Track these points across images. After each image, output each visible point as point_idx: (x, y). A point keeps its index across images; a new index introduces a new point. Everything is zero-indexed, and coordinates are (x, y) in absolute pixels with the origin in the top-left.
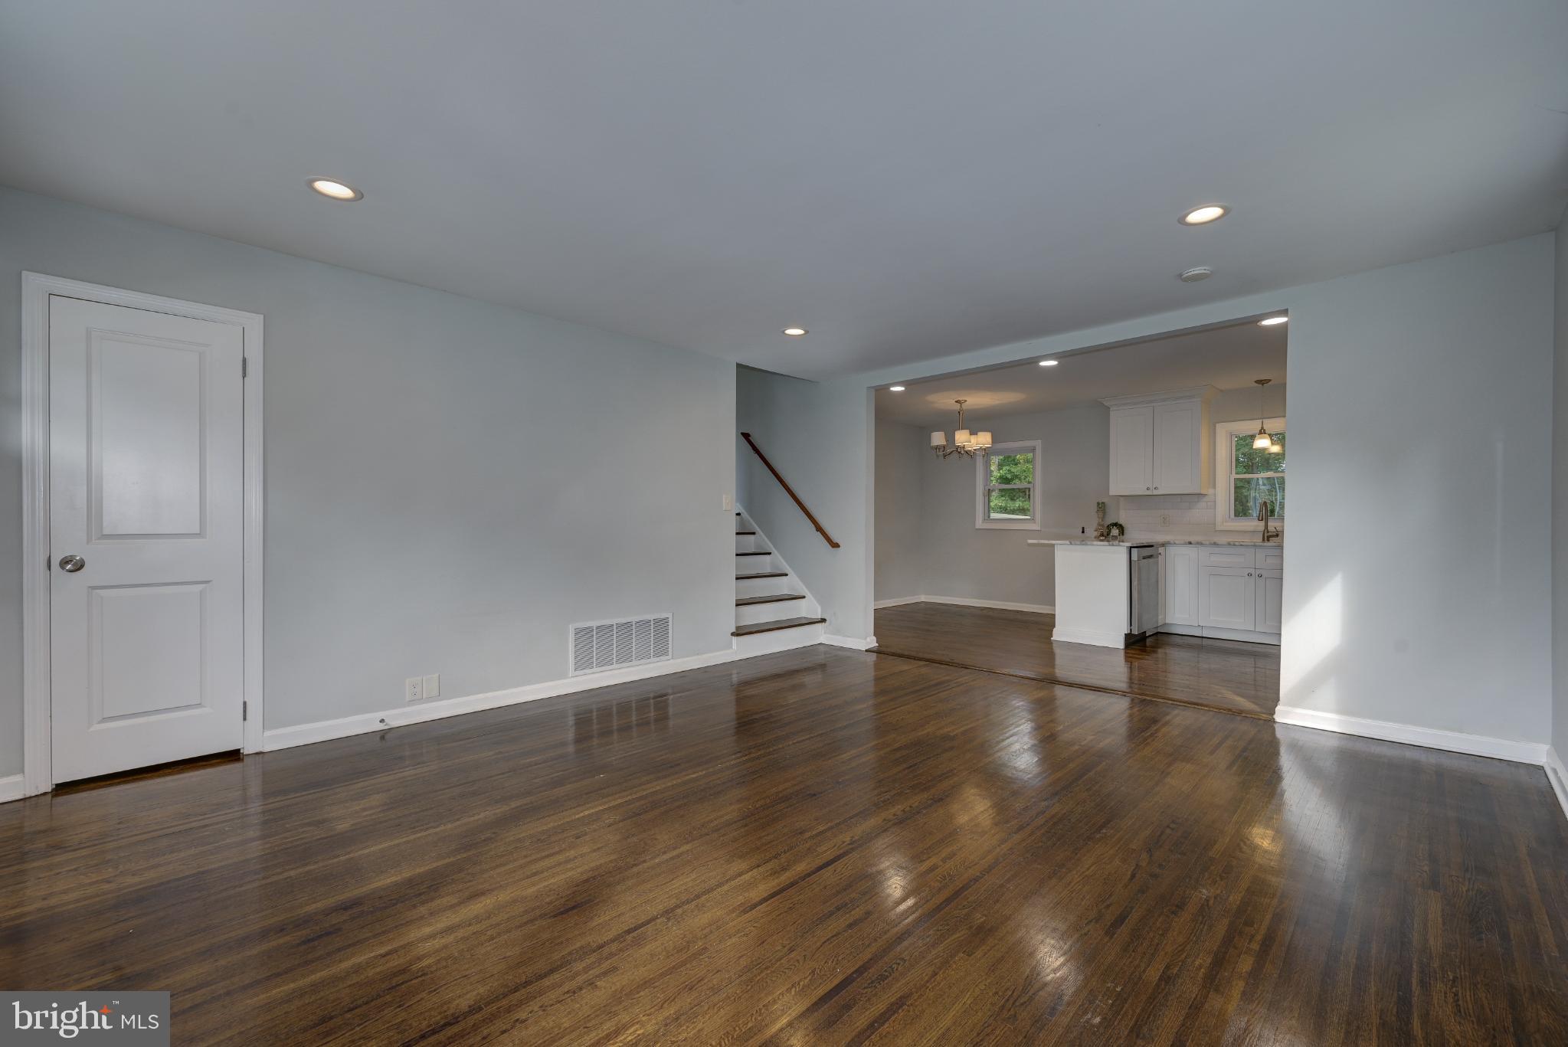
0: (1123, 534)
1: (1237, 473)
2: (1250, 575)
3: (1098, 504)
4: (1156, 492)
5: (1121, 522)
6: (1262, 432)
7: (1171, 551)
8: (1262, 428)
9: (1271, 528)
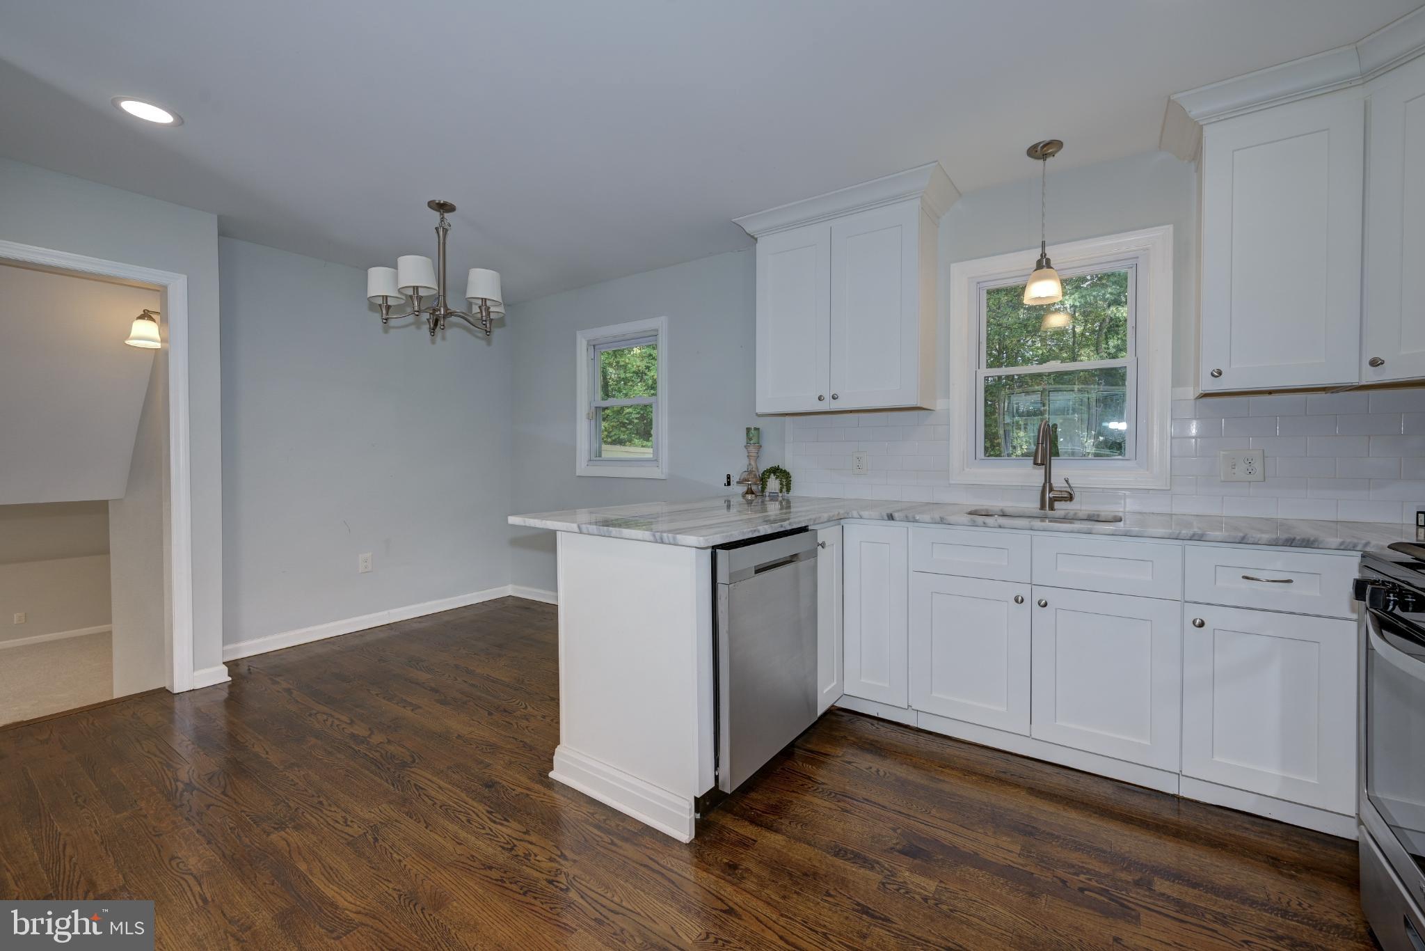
0: (788, 490)
1: (990, 366)
2: (1019, 600)
3: (748, 430)
4: (835, 406)
5: (787, 466)
6: (1043, 264)
7: (855, 532)
8: (1043, 255)
9: (1058, 482)
